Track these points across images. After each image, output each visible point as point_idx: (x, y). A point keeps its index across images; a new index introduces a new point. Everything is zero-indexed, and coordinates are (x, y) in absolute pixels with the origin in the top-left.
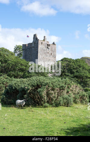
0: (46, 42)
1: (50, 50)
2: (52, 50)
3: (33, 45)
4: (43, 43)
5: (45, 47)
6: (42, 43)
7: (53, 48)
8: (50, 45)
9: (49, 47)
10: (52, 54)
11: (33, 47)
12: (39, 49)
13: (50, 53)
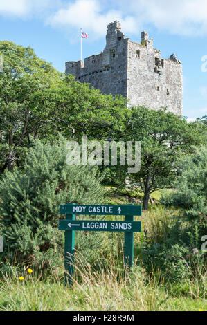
0: (151, 51)
1: (163, 78)
2: (169, 81)
3: (107, 61)
4: (141, 53)
5: (149, 68)
6: (138, 52)
7: (173, 74)
8: (163, 60)
9: (160, 69)
10: (171, 95)
11: (108, 67)
12: (129, 73)
13: (164, 89)
